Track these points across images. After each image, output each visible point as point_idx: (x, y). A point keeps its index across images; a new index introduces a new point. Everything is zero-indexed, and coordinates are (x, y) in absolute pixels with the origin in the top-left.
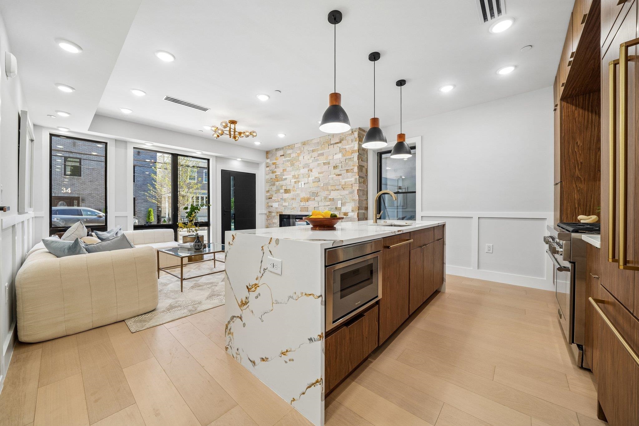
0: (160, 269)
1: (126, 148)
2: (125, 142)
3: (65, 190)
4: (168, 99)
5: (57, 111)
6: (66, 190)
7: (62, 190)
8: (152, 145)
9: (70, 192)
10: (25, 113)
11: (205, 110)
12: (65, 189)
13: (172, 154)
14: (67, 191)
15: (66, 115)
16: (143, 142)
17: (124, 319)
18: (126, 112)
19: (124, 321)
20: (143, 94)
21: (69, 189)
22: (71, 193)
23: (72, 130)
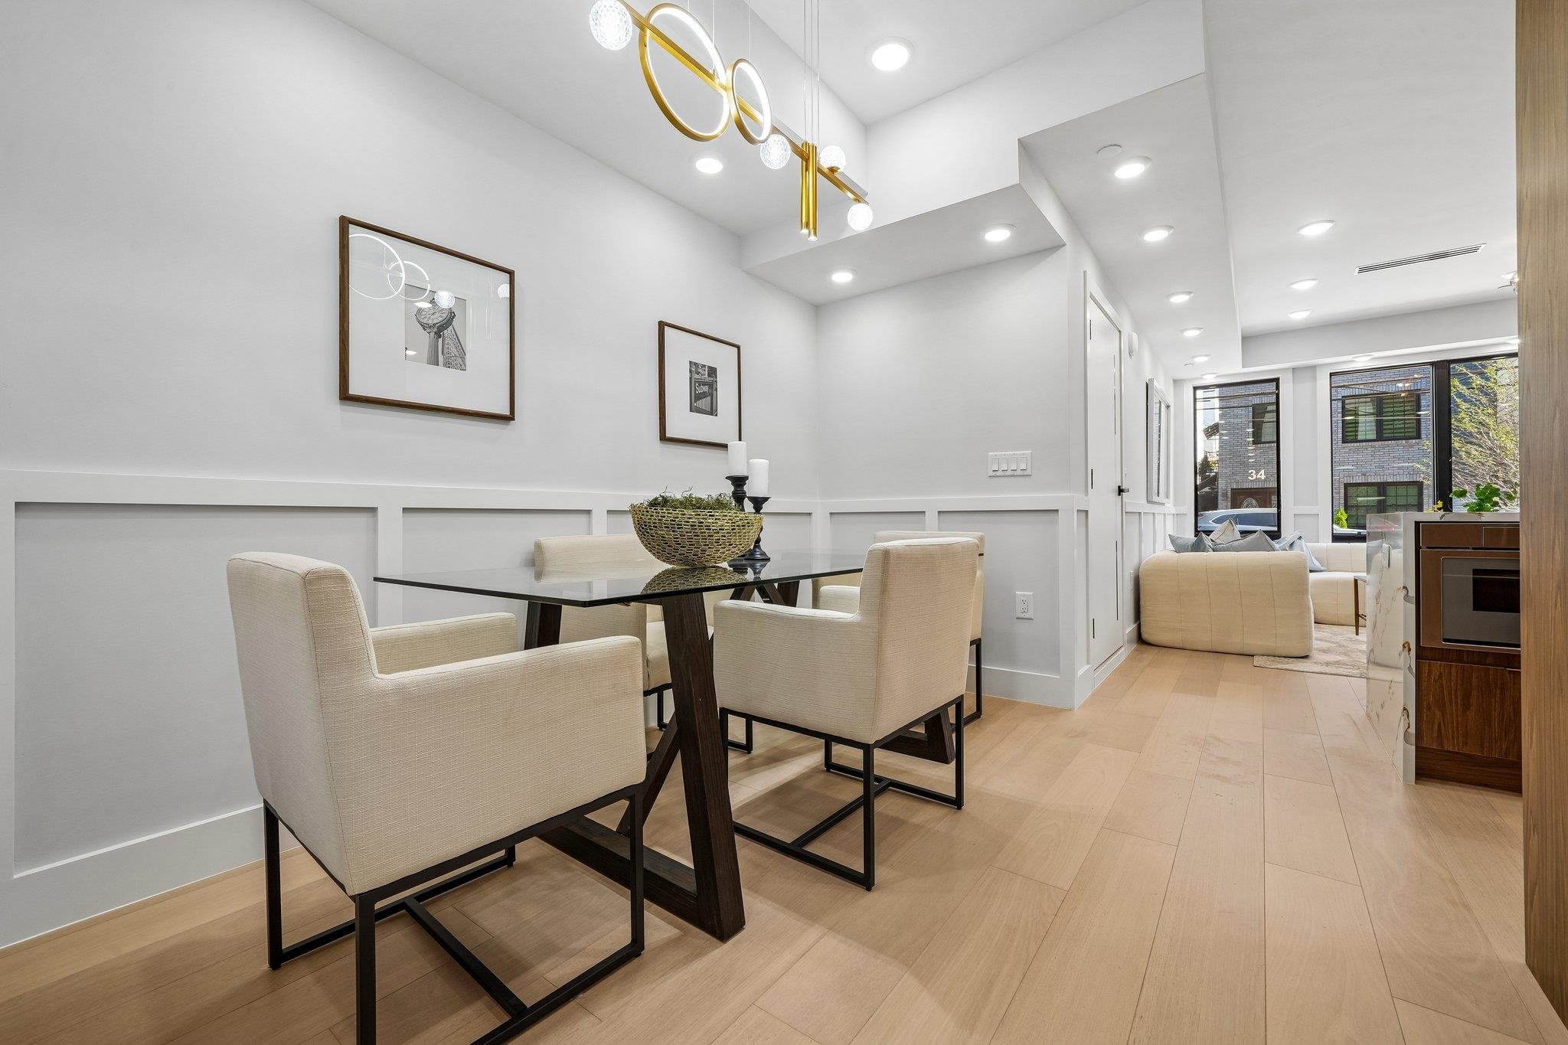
0: (1359, 616)
1: (1315, 379)
2: (1313, 368)
3: (1253, 475)
4: (1362, 270)
5: (1194, 357)
6: (1257, 473)
7: (1250, 475)
8: (1370, 358)
9: (1263, 477)
10: (1151, 380)
11: (1474, 250)
12: (1254, 472)
13: (1432, 364)
14: (1258, 476)
15: (1205, 359)
16: (1349, 358)
17: (1255, 653)
18: (1299, 316)
19: (1253, 656)
20: (1313, 283)
21: (1262, 472)
22: (1265, 480)
23: (1220, 374)
